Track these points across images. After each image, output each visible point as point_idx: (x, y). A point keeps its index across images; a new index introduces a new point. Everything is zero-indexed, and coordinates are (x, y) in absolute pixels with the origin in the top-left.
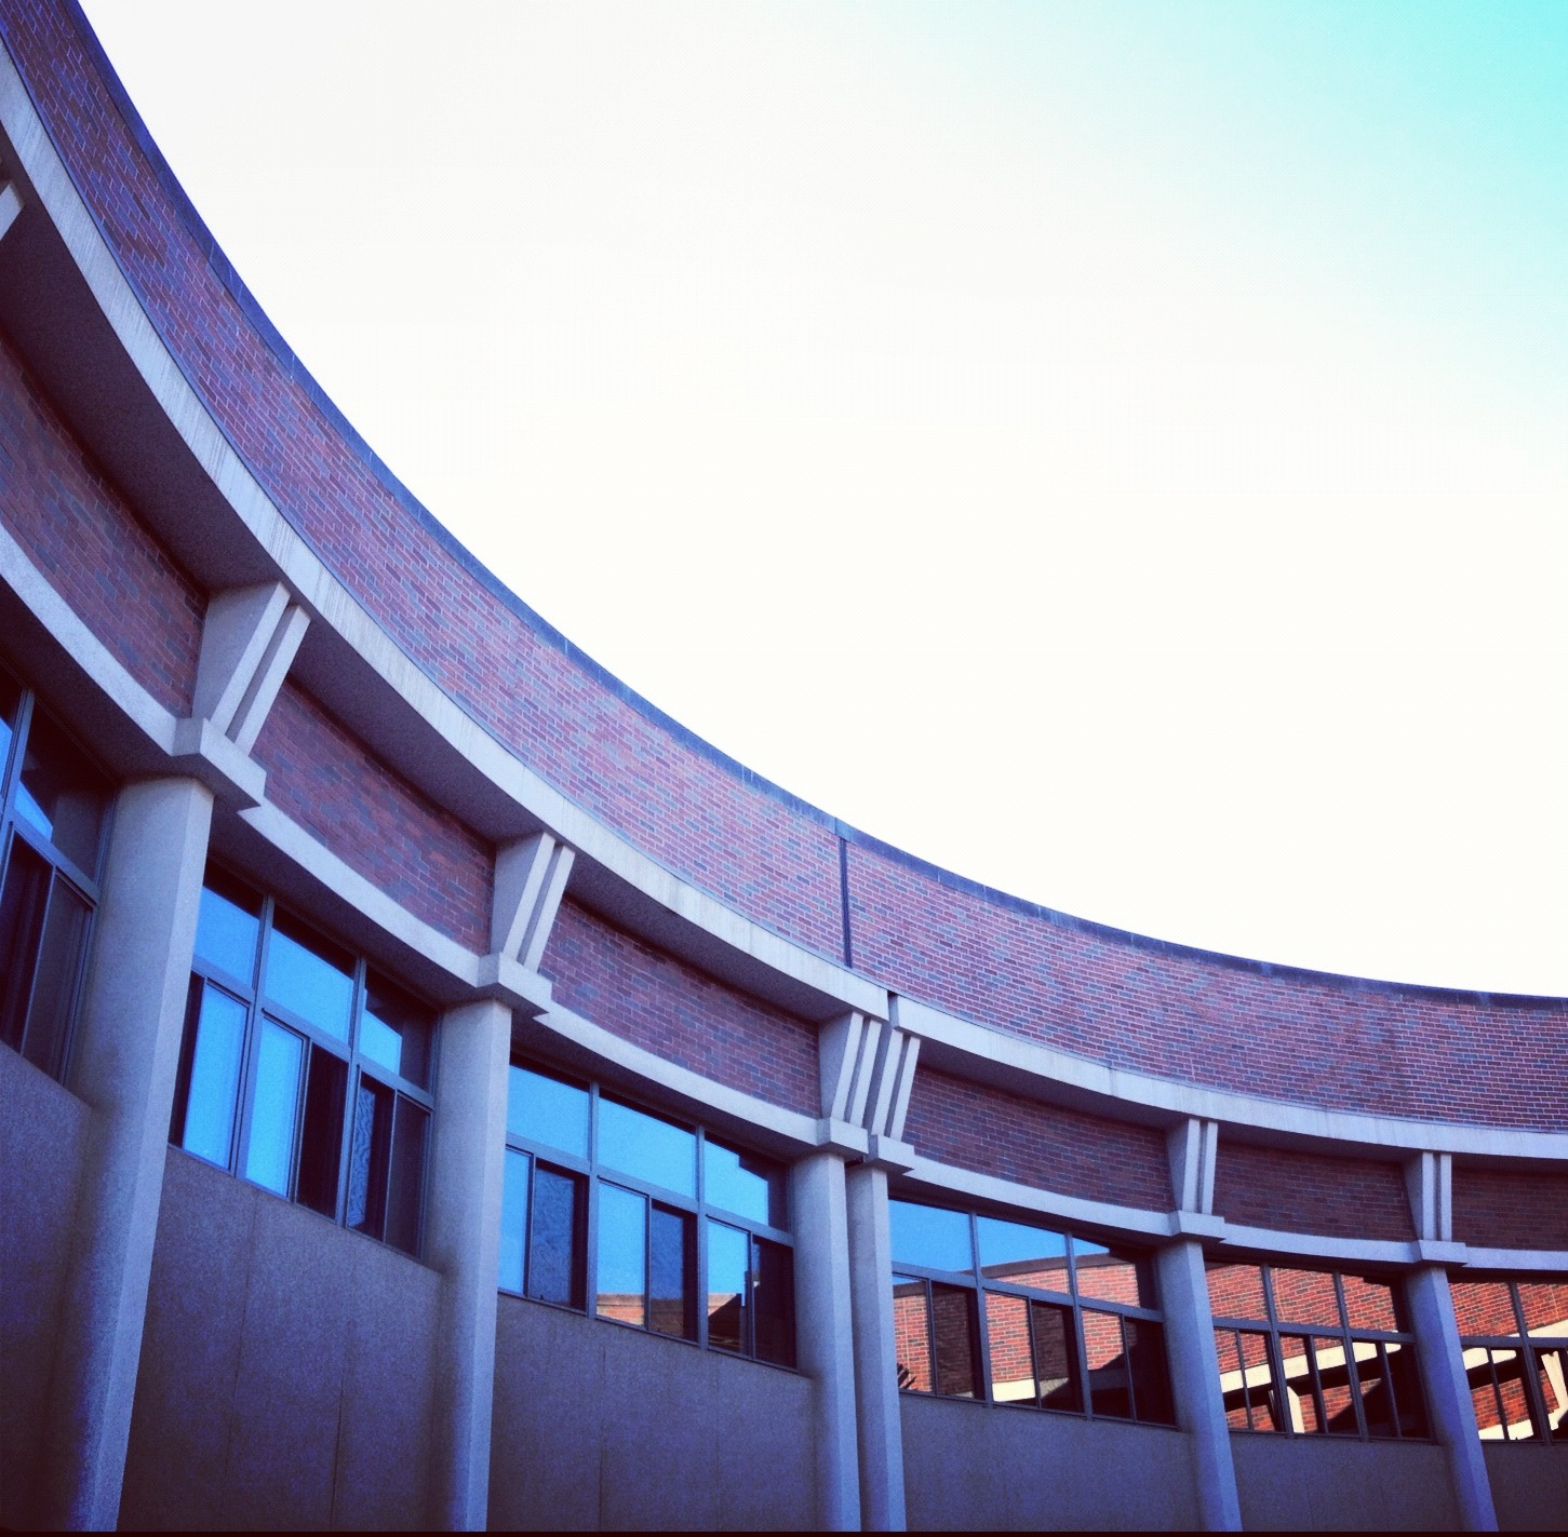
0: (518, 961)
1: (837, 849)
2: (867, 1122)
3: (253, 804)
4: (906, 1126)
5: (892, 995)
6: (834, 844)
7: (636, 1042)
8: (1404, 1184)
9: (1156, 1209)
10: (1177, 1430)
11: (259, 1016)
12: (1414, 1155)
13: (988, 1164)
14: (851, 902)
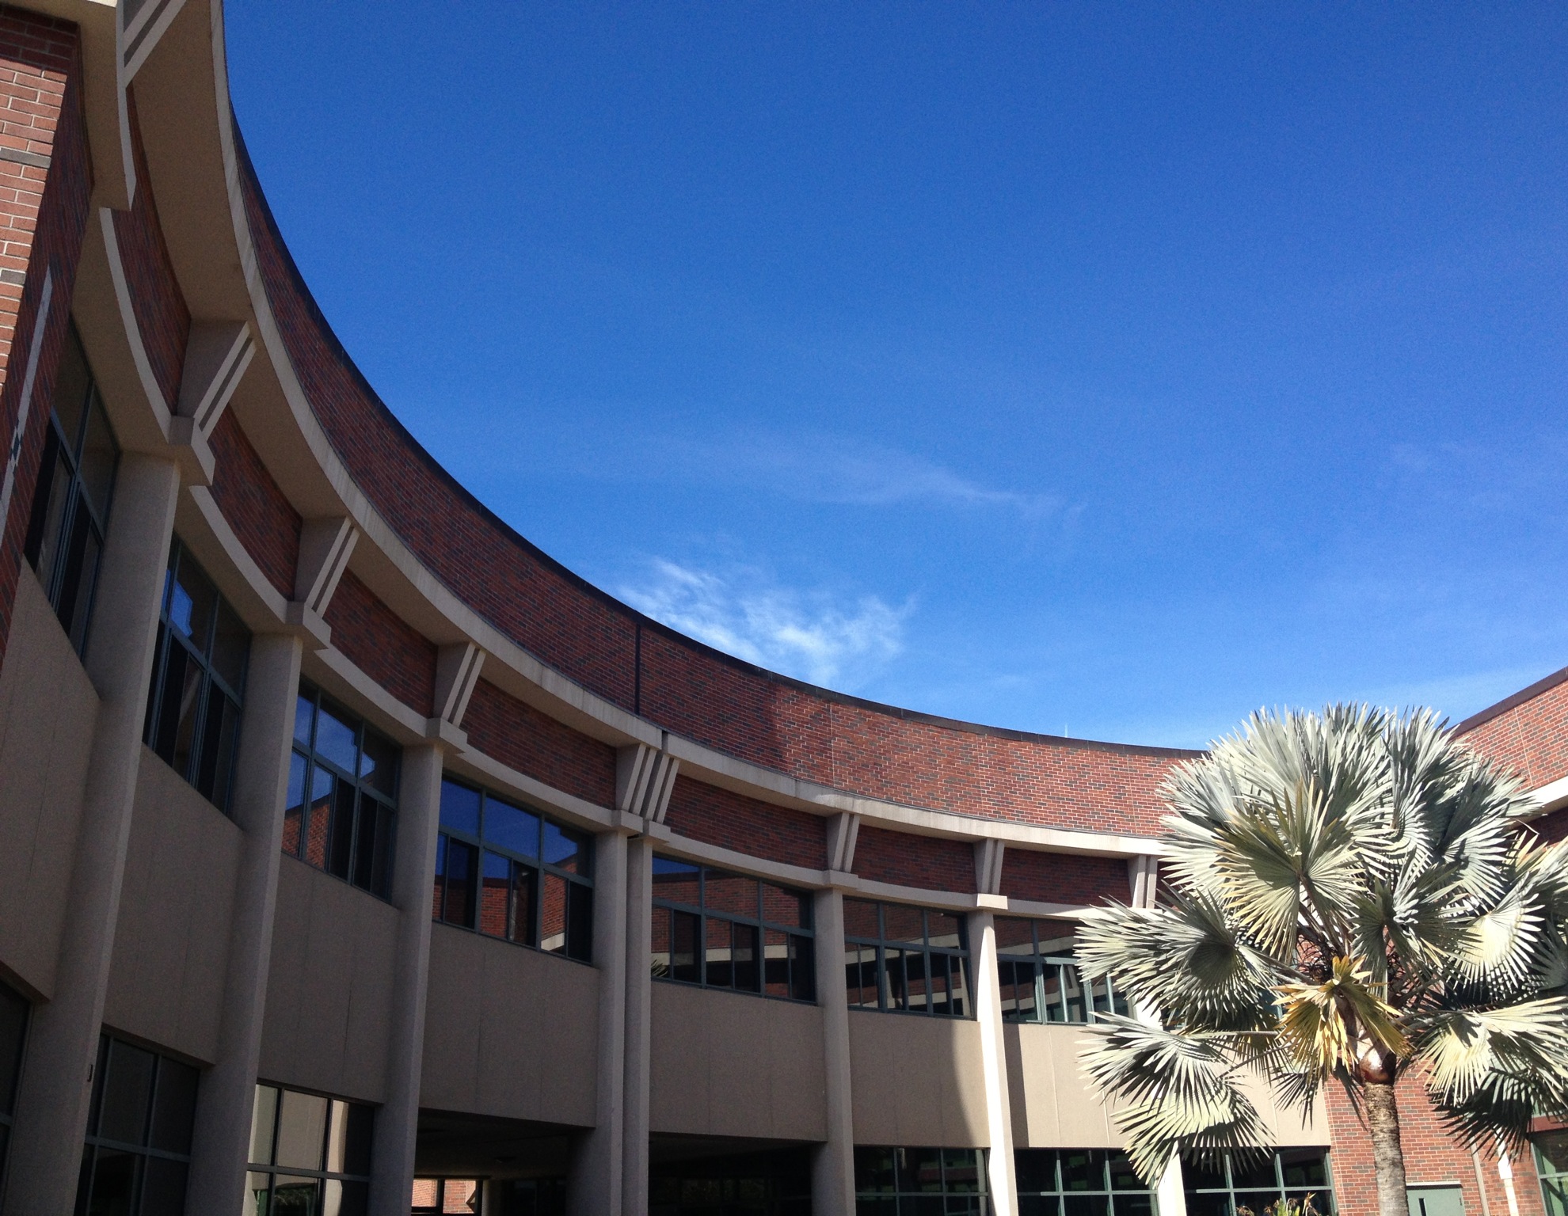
0: (449, 721)
1: (634, 631)
2: (643, 813)
3: (325, 647)
4: (667, 814)
5: (664, 733)
6: (633, 629)
7: (509, 765)
8: (973, 857)
9: (815, 868)
10: (816, 1005)
11: (313, 763)
12: (981, 841)
13: (714, 838)
14: (641, 667)
